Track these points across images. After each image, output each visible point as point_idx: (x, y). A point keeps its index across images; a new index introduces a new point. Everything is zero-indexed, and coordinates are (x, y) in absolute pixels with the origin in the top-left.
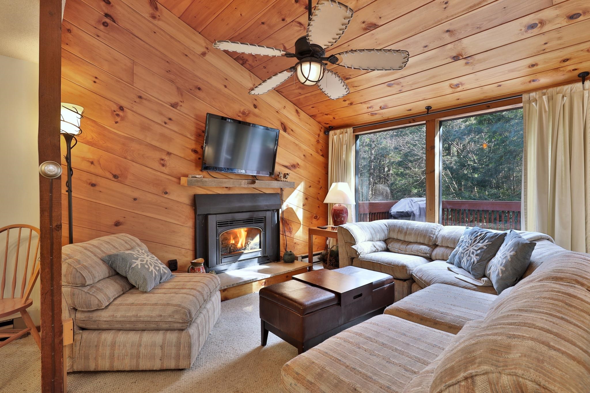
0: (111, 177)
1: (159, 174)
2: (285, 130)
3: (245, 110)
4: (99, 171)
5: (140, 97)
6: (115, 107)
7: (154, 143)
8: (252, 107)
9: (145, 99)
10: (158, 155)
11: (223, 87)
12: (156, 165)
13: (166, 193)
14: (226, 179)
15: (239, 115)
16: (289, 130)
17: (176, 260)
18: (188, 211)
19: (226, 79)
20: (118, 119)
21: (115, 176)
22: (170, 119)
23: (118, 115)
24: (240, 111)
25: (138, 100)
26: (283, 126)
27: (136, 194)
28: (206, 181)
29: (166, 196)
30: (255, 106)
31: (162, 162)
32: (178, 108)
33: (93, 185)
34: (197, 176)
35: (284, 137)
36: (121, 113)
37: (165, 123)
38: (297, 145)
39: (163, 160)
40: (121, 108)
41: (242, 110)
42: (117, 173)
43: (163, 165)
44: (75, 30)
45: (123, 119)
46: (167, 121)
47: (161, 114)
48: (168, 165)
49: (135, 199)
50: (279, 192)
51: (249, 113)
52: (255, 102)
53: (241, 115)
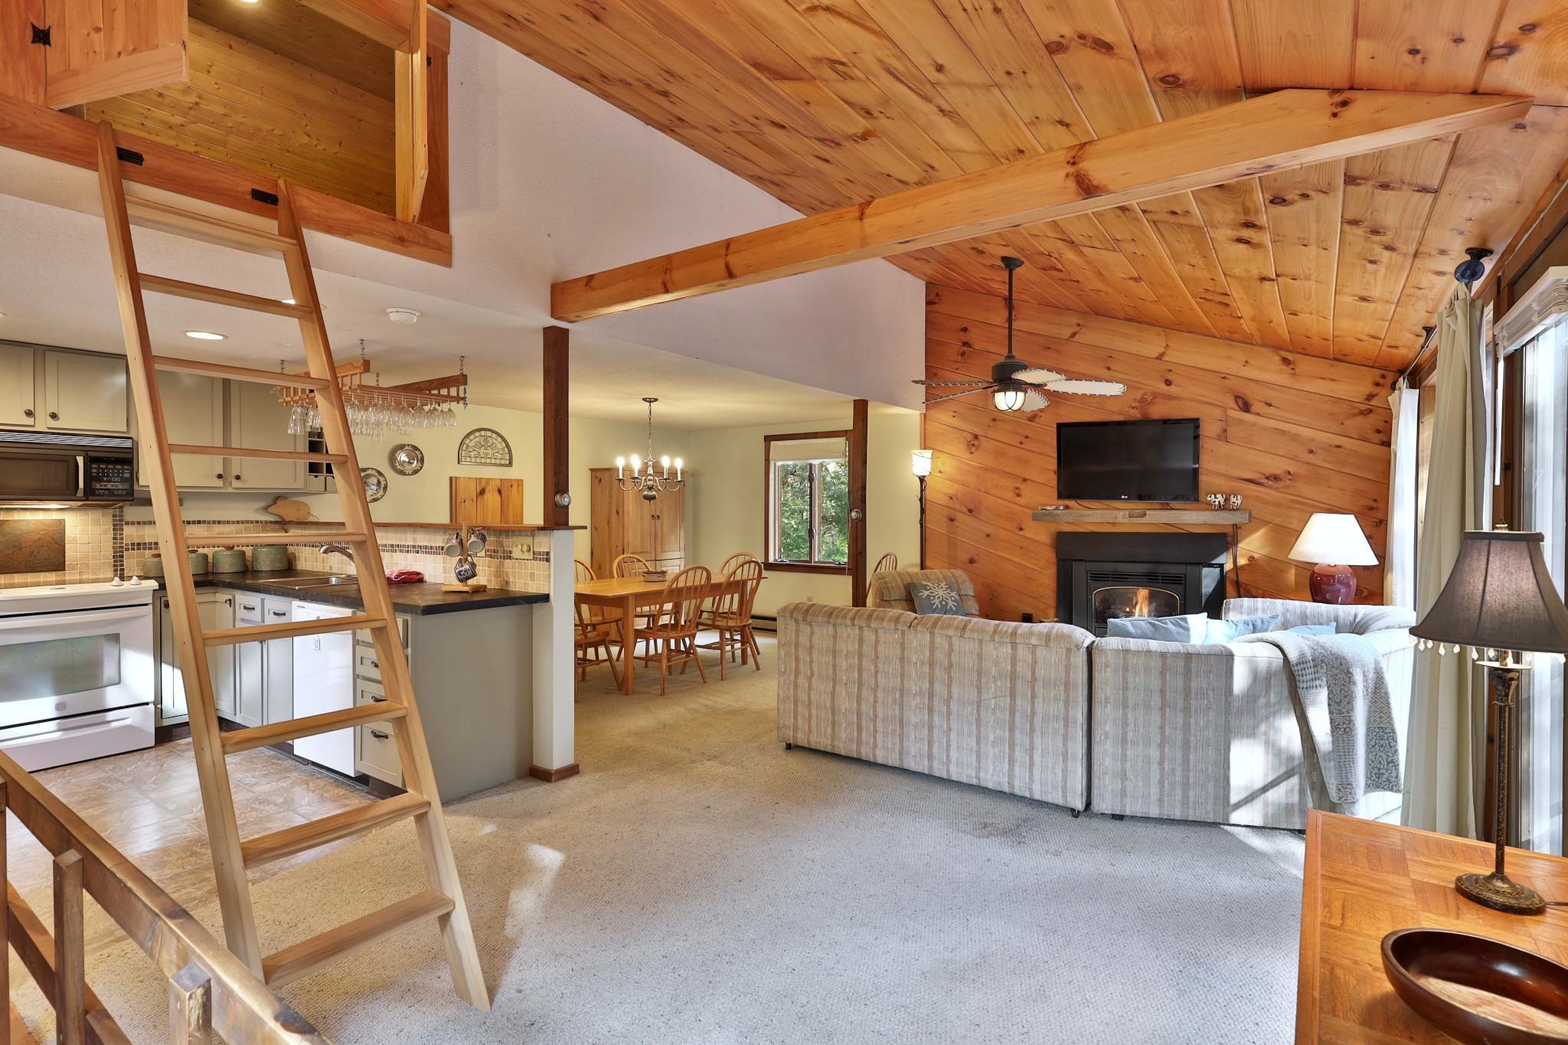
0: (966, 511)
1: (1013, 505)
2: (1246, 407)
3: (1145, 394)
4: (957, 506)
5: (994, 420)
6: (970, 437)
7: (1007, 470)
8: (1163, 387)
9: (1000, 420)
10: (1011, 484)
11: (1106, 370)
12: (1010, 495)
13: (1021, 529)
14: (1108, 509)
15: (1134, 405)
16: (1257, 407)
17: (1031, 615)
18: (1050, 555)
19: (1111, 357)
20: (973, 449)
21: (970, 511)
22: (1027, 437)
23: (973, 445)
24: (1135, 400)
25: (991, 424)
26: (1240, 402)
27: (988, 530)
28: (1057, 515)
29: (1021, 533)
30: (1168, 383)
31: (1017, 491)
32: (1037, 420)
33: (952, 520)
34: (1048, 508)
35: (1241, 422)
36: (976, 443)
37: (1021, 443)
38: (1283, 432)
39: (1017, 488)
40: (976, 437)
41: (1138, 398)
42: (971, 507)
43: (1018, 495)
44: (939, 372)
45: (977, 448)
46: (1023, 439)
47: (1016, 433)
48: (1023, 494)
49: (988, 536)
50: (1229, 530)
51: (1154, 398)
52: (1169, 376)
53: (1137, 404)
